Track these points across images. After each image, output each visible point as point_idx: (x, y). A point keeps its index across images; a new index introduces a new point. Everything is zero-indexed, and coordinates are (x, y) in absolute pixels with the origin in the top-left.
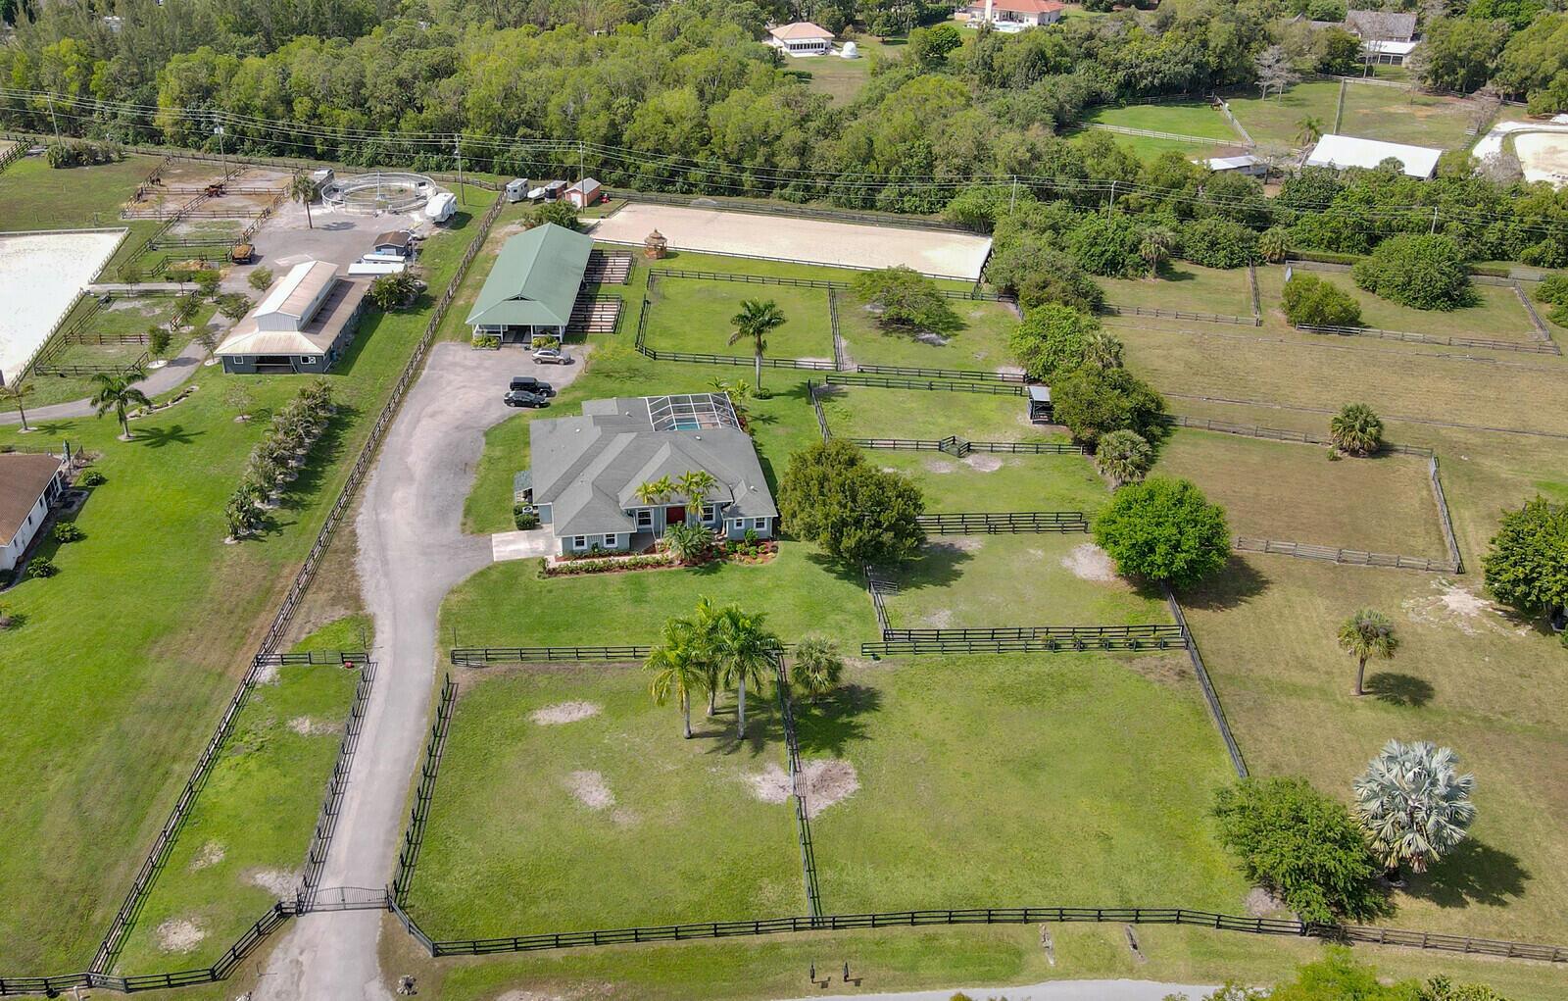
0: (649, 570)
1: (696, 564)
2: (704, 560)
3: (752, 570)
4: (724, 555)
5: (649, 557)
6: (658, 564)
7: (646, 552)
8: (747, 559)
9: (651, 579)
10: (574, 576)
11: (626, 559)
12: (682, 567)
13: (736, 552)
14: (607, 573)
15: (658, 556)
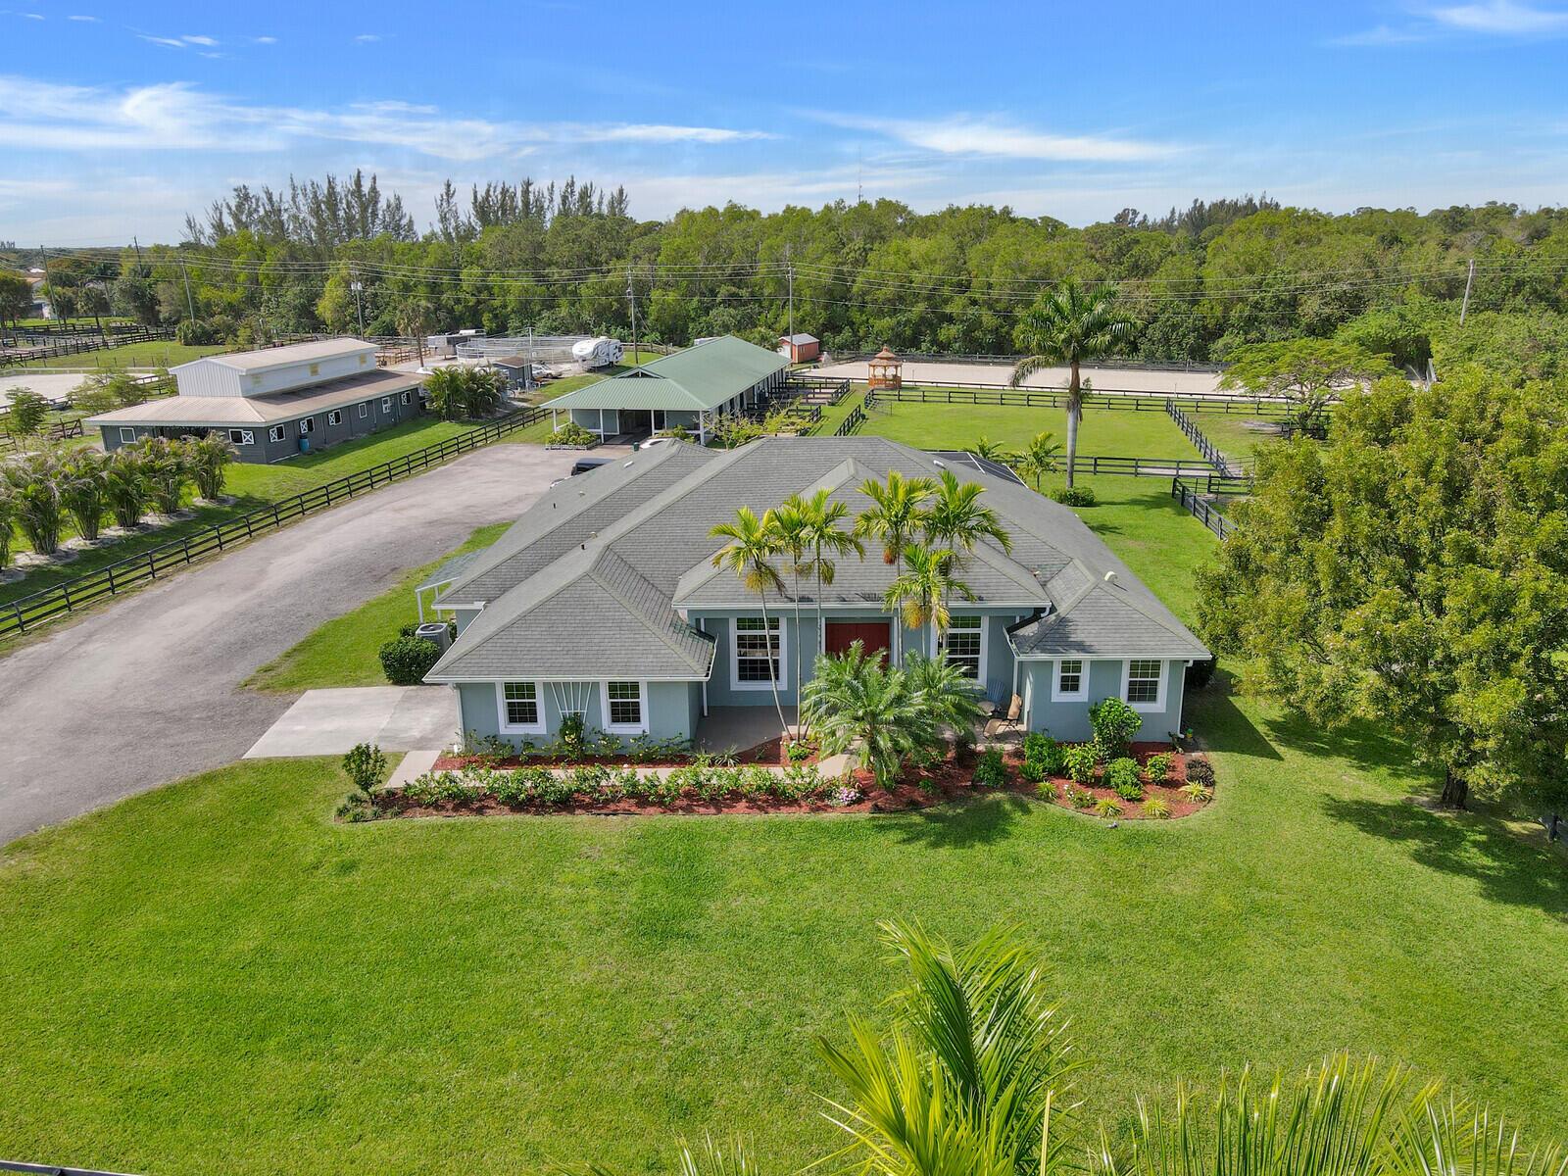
0: (740, 815)
1: (914, 806)
2: (947, 794)
3: (1133, 840)
4: (1020, 783)
5: (750, 775)
6: (777, 797)
7: (744, 759)
8: (1106, 800)
9: (739, 849)
10: (465, 818)
11: (664, 774)
12: (863, 814)
13: (1061, 772)
14: (582, 818)
15: (778, 773)
